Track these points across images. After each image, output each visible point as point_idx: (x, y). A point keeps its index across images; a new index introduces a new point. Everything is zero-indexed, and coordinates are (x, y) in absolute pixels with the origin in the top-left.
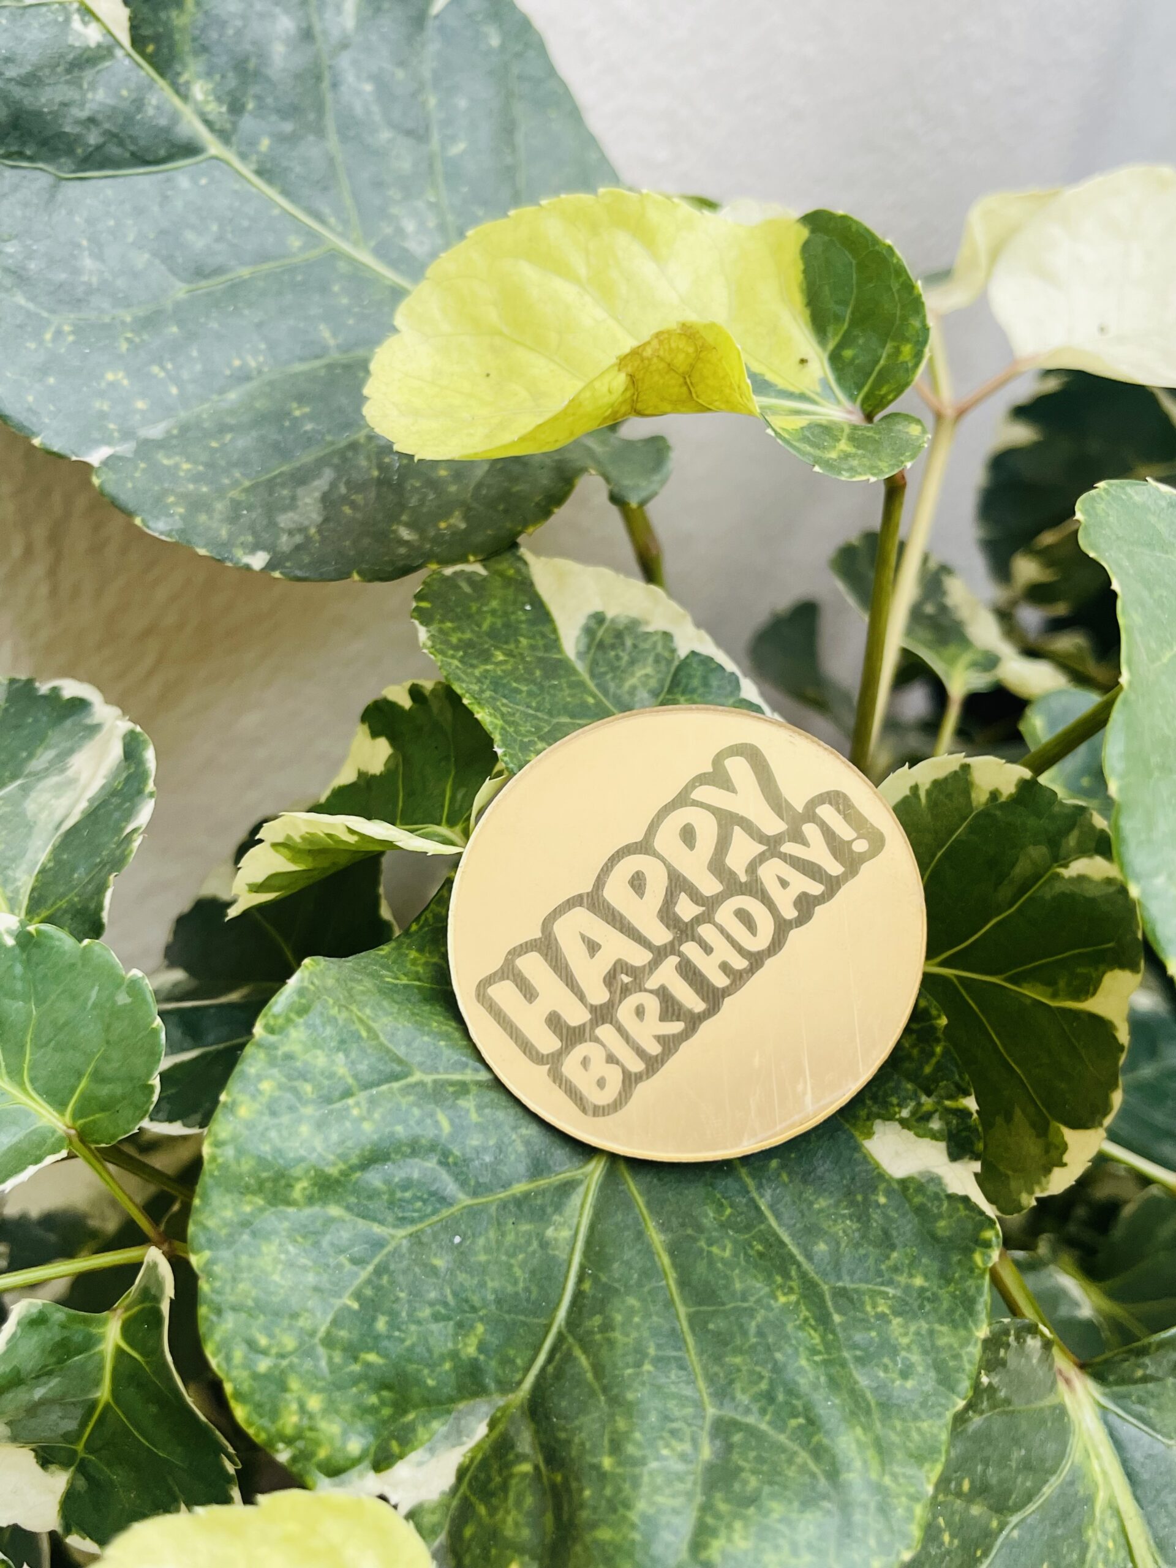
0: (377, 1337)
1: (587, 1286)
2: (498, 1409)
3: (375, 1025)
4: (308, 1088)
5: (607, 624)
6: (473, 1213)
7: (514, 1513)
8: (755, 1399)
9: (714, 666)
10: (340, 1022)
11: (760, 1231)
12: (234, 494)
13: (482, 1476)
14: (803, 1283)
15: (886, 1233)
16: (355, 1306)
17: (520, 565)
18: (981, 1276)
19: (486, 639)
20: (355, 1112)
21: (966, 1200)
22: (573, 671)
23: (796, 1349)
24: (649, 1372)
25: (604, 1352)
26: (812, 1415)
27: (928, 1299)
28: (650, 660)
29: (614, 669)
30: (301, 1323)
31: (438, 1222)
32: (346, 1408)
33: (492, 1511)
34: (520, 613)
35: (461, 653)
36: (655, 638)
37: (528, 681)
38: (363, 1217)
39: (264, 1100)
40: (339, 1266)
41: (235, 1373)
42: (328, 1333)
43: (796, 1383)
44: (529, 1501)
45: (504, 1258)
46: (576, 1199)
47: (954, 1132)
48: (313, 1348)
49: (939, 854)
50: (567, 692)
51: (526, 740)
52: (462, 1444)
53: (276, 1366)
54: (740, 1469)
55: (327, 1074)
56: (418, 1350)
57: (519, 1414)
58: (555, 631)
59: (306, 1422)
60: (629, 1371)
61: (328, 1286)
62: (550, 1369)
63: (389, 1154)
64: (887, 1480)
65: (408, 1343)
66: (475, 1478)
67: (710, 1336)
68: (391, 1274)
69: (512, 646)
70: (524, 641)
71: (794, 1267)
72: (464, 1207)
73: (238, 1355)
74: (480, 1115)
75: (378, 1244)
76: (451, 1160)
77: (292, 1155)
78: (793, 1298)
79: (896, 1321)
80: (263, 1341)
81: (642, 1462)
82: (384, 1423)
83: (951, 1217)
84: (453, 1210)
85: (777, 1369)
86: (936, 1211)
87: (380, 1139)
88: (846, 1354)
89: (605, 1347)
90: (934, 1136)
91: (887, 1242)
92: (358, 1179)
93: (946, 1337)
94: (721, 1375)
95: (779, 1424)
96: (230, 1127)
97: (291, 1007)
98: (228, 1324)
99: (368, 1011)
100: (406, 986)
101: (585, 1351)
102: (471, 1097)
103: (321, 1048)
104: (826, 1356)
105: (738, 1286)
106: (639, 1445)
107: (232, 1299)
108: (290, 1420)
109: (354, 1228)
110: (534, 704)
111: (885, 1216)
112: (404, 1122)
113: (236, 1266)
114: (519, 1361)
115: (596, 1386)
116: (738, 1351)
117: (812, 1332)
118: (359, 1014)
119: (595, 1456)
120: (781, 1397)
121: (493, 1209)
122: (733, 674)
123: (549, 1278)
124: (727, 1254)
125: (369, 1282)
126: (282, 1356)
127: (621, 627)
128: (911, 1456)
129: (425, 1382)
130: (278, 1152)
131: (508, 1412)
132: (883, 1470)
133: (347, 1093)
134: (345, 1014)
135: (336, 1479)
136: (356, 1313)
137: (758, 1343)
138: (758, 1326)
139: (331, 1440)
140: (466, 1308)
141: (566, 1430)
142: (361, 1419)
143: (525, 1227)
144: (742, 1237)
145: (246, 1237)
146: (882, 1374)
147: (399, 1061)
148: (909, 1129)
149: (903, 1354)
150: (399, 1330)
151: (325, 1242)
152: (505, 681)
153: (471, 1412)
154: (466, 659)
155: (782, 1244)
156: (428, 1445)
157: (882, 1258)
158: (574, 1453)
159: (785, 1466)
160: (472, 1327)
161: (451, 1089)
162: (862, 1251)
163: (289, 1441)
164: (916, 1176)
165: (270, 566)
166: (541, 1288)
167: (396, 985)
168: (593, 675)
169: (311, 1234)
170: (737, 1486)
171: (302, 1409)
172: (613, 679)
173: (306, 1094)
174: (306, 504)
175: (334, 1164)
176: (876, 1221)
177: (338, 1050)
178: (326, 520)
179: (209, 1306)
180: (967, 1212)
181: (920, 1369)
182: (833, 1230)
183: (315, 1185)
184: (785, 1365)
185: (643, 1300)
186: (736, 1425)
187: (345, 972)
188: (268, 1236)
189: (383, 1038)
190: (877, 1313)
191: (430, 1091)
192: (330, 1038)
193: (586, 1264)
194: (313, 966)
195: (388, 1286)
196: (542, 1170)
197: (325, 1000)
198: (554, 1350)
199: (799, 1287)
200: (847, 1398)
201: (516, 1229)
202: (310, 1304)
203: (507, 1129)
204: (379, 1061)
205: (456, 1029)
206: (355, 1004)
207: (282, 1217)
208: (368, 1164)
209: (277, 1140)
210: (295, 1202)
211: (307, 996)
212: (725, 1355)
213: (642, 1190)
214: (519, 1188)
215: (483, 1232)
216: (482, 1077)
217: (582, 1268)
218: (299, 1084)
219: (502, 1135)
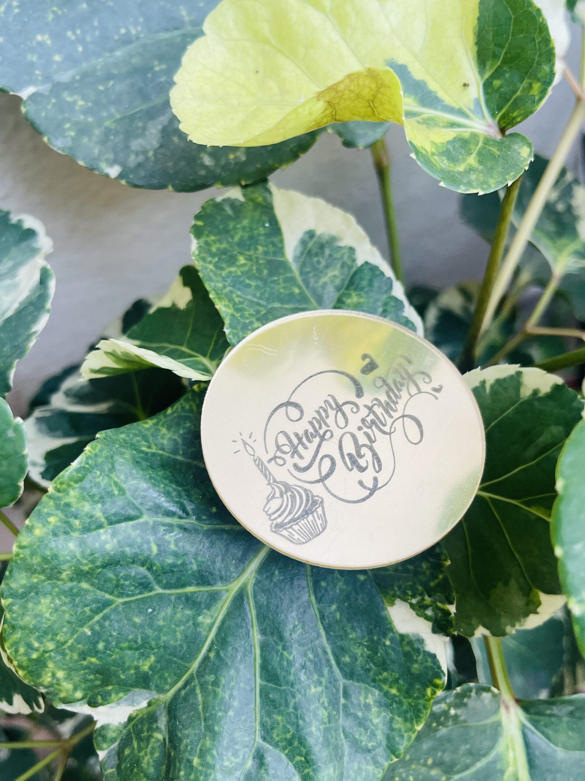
0: (97, 652)
1: (212, 655)
2: (154, 699)
3: (124, 486)
4: (77, 522)
6: (160, 597)
8: (281, 741)
10: (102, 486)
11: (314, 645)
12: (108, 123)
13: (140, 727)
14: (330, 679)
15: (384, 662)
16: (89, 633)
18: (429, 700)
19: (236, 248)
20: (103, 538)
21: (434, 656)
22: (290, 270)
23: (312, 720)
24: (230, 716)
26: (308, 759)
28: (338, 265)
29: (315, 269)
30: (58, 638)
31: (142, 598)
32: (76, 679)
33: (140, 749)
34: (261, 229)
36: (344, 251)
38: (100, 590)
39: (51, 527)
40: (83, 612)
41: (19, 658)
42: (72, 644)
43: (306, 740)
44: (157, 754)
45: (173, 626)
46: (219, 603)
47: (439, 619)
48: (64, 650)
51: (247, 321)
52: (134, 706)
53: (42, 656)
55: (89, 516)
56: (118, 662)
57: (163, 706)
58: (282, 241)
59: (55, 680)
60: (220, 714)
61: (76, 621)
62: (182, 693)
63: (119, 561)
65: (113, 657)
66: (136, 725)
67: (268, 701)
68: (111, 621)
69: (252, 252)
70: (260, 249)
71: (328, 668)
72: (157, 594)
73: (22, 650)
74: (176, 545)
75: (107, 604)
76: (154, 568)
77: (62, 559)
78: (319, 689)
79: (375, 709)
80: (36, 644)
81: (213, 767)
82: (96, 687)
83: (422, 664)
84: (151, 594)
85: (298, 729)
86: (415, 658)
87: (115, 554)
88: (340, 723)
89: (212, 696)
90: (427, 618)
91: (383, 665)
92: (100, 572)
93: (399, 723)
94: (269, 723)
95: (291, 757)
96: (29, 540)
97: (71, 478)
98: (18, 635)
99: (122, 477)
100: (153, 454)
101: (202, 692)
102: (173, 534)
103: (88, 501)
104: (328, 725)
105: (292, 678)
106: (213, 757)
107: (22, 623)
108: (47, 678)
109: (95, 594)
110: (258, 294)
111: (387, 652)
112: (130, 546)
113: (25, 608)
114: (169, 680)
115: (202, 715)
116: (280, 713)
117: (324, 711)
118: (116, 479)
119: (191, 754)
120: (296, 744)
121: (173, 598)
123: (193, 643)
124: (291, 658)
125: (99, 622)
126: (46, 652)
129: (119, 676)
130: (55, 556)
131: (158, 702)
133: (100, 526)
134: (106, 480)
135: (69, 704)
136: (89, 637)
137: (293, 713)
138: (295, 703)
139: (67, 690)
140: (147, 646)
141: (182, 733)
142: (84, 684)
143: (188, 612)
144: (302, 648)
145: (33, 594)
146: (357, 736)
147: (135, 508)
148: (414, 610)
149: (373, 728)
150: (110, 650)
151: (77, 600)
153: (140, 694)
155: (325, 653)
156: (117, 702)
157: (377, 673)
160: (148, 657)
161: (163, 528)
162: (368, 667)
163: (47, 687)
164: (410, 635)
166: (189, 647)
167: (147, 454)
169: (72, 594)
171: (54, 675)
173: (75, 525)
175: (86, 565)
176: (380, 653)
177: (98, 502)
178: (160, 147)
179: (8, 626)
180: (432, 664)
181: (379, 737)
182: (355, 652)
183: (74, 573)
184: (302, 729)
185: (238, 672)
187: (114, 448)
188: (45, 595)
189: (128, 494)
190: (366, 702)
191: (150, 528)
192: (94, 496)
193: (215, 642)
194: (90, 452)
195: (109, 628)
196: (204, 583)
197: (95, 472)
198: (187, 683)
199: (326, 682)
200: (332, 750)
201: (183, 612)
202: (65, 629)
203: (190, 556)
204: (123, 509)
205: (175, 490)
206: (114, 473)
207: (54, 586)
208: (106, 566)
209: (55, 549)
210: (62, 580)
211: (83, 472)
212: (274, 713)
213: (256, 606)
214: (190, 589)
215: (165, 609)
216: (182, 522)
217: (212, 643)
218: (72, 520)
219: (186, 559)
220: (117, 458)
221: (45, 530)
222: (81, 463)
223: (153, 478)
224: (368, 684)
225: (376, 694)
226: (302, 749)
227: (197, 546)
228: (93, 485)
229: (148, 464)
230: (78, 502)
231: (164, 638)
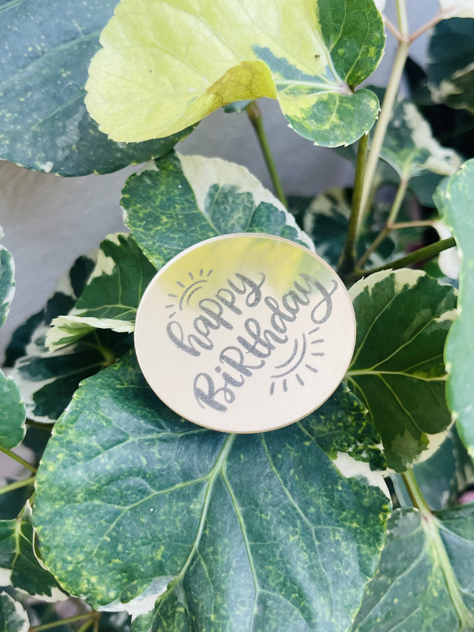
0: (118, 554)
1: (207, 532)
2: (171, 581)
3: (110, 418)
4: (80, 454)
5: (219, 191)
6: (157, 498)
7: (176, 629)
8: (277, 585)
9: (272, 209)
10: (93, 422)
11: (284, 504)
12: (33, 128)
13: (165, 608)
14: (303, 528)
15: (341, 504)
16: (109, 540)
17: (176, 162)
18: (383, 524)
19: (158, 209)
20: (102, 461)
21: (377, 489)
22: (204, 219)
23: (297, 562)
24: (232, 575)
25: (213, 564)
26: (301, 593)
27: (359, 533)
28: (241, 209)
29: (223, 215)
30: (85, 549)
31: (144, 502)
32: (107, 581)
33: (168, 626)
34: (176, 190)
35: (144, 223)
36: (243, 196)
37: (178, 231)
38: (110, 503)
39: (60, 462)
40: (100, 524)
41: (58, 572)
42: (98, 552)
43: (296, 579)
44: (182, 624)
45: (172, 518)
46: (204, 491)
47: (373, 458)
48: (92, 558)
49: (377, 318)
50: (200, 232)
52: (157, 593)
53: (76, 567)
54: (269, 619)
55: (88, 447)
56: (136, 558)
57: (179, 585)
58: (194, 197)
59: (91, 587)
60: (223, 575)
61: (96, 533)
62: (192, 568)
63: (119, 477)
64: (333, 620)
65: (132, 555)
66: (162, 608)
67: (259, 556)
68: (123, 526)
69: (172, 211)
70: (178, 207)
71: (299, 520)
72: (154, 496)
73: (59, 565)
74: (160, 454)
75: (117, 513)
76: (147, 476)
77: (74, 484)
78: (297, 537)
79: (343, 544)
80: (69, 558)
81: (227, 618)
82: (125, 584)
83: (369, 497)
84: (150, 497)
85: (288, 572)
86: (364, 494)
87: (114, 472)
88: (320, 561)
89: (214, 563)
90: (364, 460)
91: (341, 507)
92: (106, 489)
93: (365, 550)
94: (264, 574)
95: (287, 596)
96: (46, 476)
97: (68, 421)
98: (53, 553)
99: (107, 411)
100: (127, 389)
101: (206, 563)
102: (156, 447)
103: (84, 436)
104: (310, 564)
105: (273, 533)
106: (225, 610)
107: (54, 543)
108: (84, 586)
109: (106, 508)
110: (182, 244)
111: (341, 496)
112: (125, 463)
113: (54, 530)
114: (179, 563)
115: (209, 580)
116: (271, 563)
117: (304, 553)
118: (102, 414)
119: (208, 613)
120: (289, 584)
121: (167, 496)
122: (282, 212)
123: (191, 527)
124: (269, 518)
125: (114, 529)
126: (78, 563)
127: (227, 192)
128: (345, 607)
129: (140, 570)
130: (68, 484)
131: (175, 584)
132: (332, 614)
133: (98, 453)
134: (95, 416)
135: (106, 606)
136: (109, 543)
137: (280, 560)
138: (280, 552)
139: (102, 593)
140: (156, 539)
141: (197, 599)
142: (114, 584)
143: (181, 504)
144: (275, 509)
145: (58, 518)
146: (335, 569)
147: (122, 433)
148: (352, 457)
149: (346, 558)
150: (128, 549)
151: (93, 515)
152: (167, 234)
153: (160, 581)
154: (146, 227)
155: (294, 509)
156: (143, 593)
157: (338, 514)
158: (200, 610)
159: (289, 616)
160: (159, 547)
161: (147, 444)
162: (330, 511)
163: (85, 594)
164: (355, 477)
165: (54, 170)
166: (188, 532)
167: (121, 389)
168: (213, 220)
169: (88, 512)
170: (267, 627)
171: (89, 582)
172: (223, 221)
173: (79, 456)
174: (71, 130)
175: (94, 485)
176: (336, 498)
177: (92, 435)
178: (81, 139)
179: (44, 548)
180: (378, 495)
181: (353, 565)
182: (317, 502)
183: (86, 494)
184: (291, 571)
185: (230, 540)
186: (268, 596)
187: (95, 391)
188: (67, 516)
189: (114, 424)
190: (335, 540)
191: (137, 445)
192: (88, 430)
193: (207, 522)
194: (77, 397)
195: (122, 531)
196: (188, 478)
197: (85, 412)
198: (193, 560)
199: (300, 531)
200: (318, 583)
201: (177, 504)
202: (89, 541)
203: (172, 460)
204: (112, 436)
205: (149, 412)
206: (100, 410)
207: (73, 508)
208: (110, 483)
209: (67, 479)
210: (78, 502)
211: (76, 414)
212: (266, 565)
213: (232, 486)
214: (178, 486)
215: (163, 506)
216: (161, 435)
217: (206, 523)
218: (75, 453)
219: (170, 463)
220: (99, 398)
221: (56, 465)
222: (73, 407)
223: (131, 407)
224: (333, 525)
225: (342, 531)
226: (294, 587)
227: (176, 451)
228: (85, 422)
229: (123, 397)
230: (77, 438)
231: (167, 529)
